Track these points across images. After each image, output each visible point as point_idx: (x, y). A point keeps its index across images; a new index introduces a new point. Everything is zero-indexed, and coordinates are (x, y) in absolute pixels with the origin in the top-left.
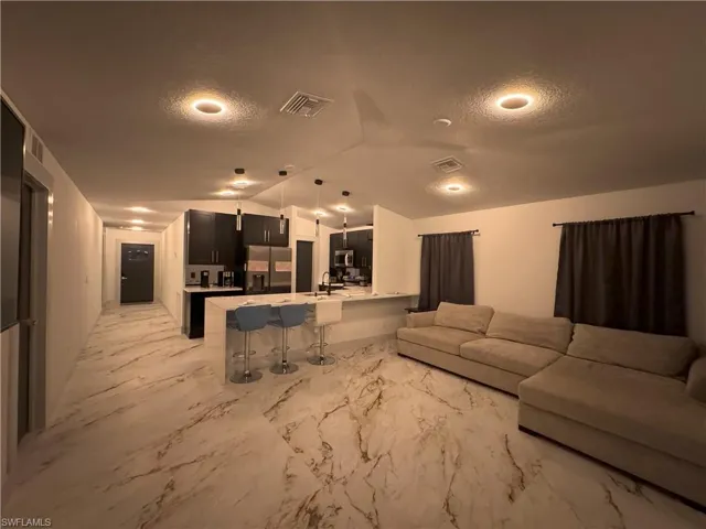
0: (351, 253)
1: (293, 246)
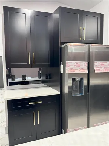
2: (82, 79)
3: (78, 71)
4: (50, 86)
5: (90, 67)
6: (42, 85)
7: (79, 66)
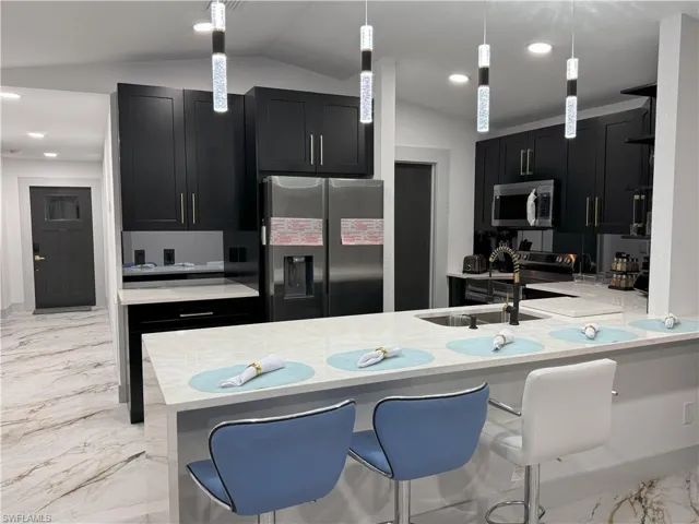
0: (548, 187)
1: (385, 172)
2: (309, 260)
3: (299, 240)
4: (242, 283)
5: (329, 231)
6: (223, 279)
7: (302, 230)
